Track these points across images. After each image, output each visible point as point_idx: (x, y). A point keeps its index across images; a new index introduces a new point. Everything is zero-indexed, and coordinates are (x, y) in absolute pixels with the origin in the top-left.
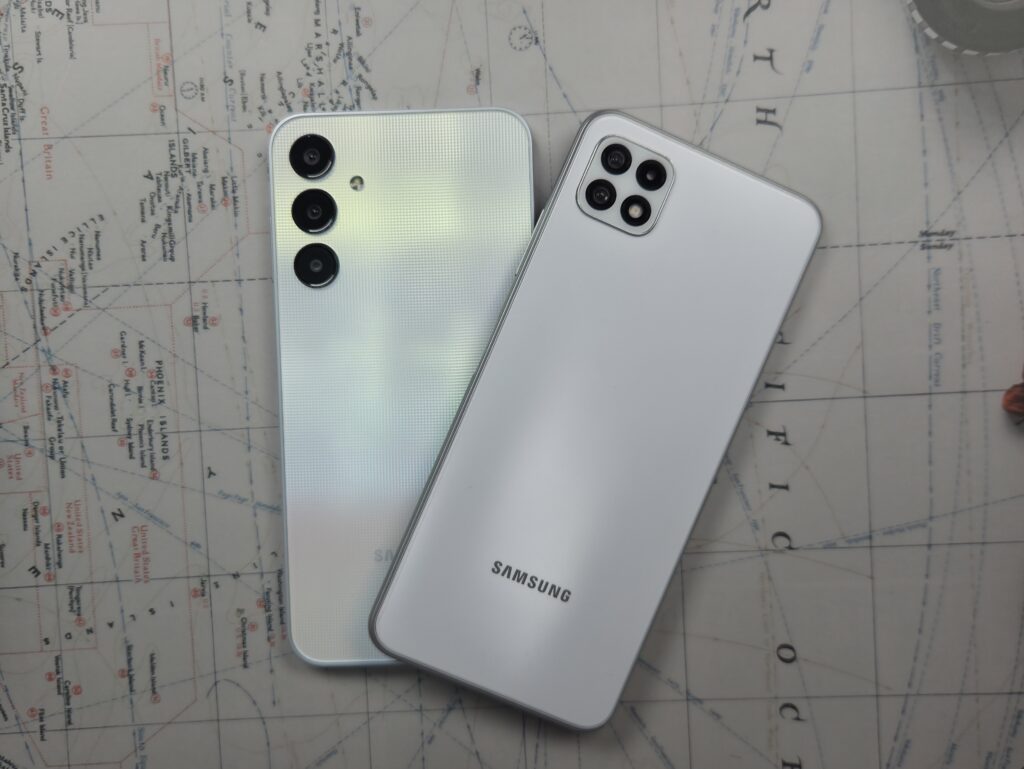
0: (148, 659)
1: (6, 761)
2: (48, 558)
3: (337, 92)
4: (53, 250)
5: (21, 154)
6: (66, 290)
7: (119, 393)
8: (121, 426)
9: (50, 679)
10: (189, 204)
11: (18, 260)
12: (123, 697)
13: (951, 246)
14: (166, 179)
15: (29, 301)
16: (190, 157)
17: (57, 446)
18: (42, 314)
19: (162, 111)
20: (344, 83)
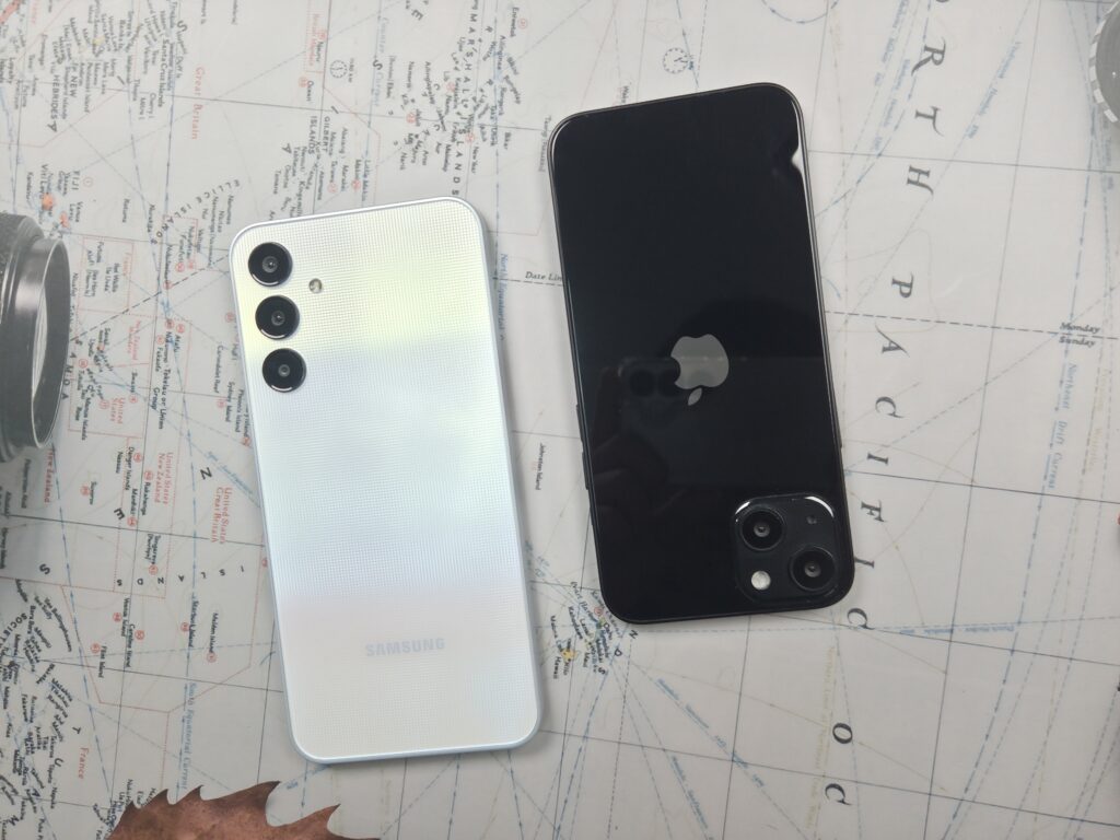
0: (211, 618)
1: (66, 692)
2: (134, 503)
3: (482, 90)
4: (187, 208)
5: (172, 110)
6: (193, 248)
7: (226, 356)
8: (224, 389)
9: (117, 620)
10: (321, 181)
11: (153, 212)
12: (181, 650)
13: (1093, 343)
14: (303, 154)
15: (158, 254)
16: (329, 136)
17: (160, 396)
18: (167, 268)
19: (309, 87)
20: (490, 82)
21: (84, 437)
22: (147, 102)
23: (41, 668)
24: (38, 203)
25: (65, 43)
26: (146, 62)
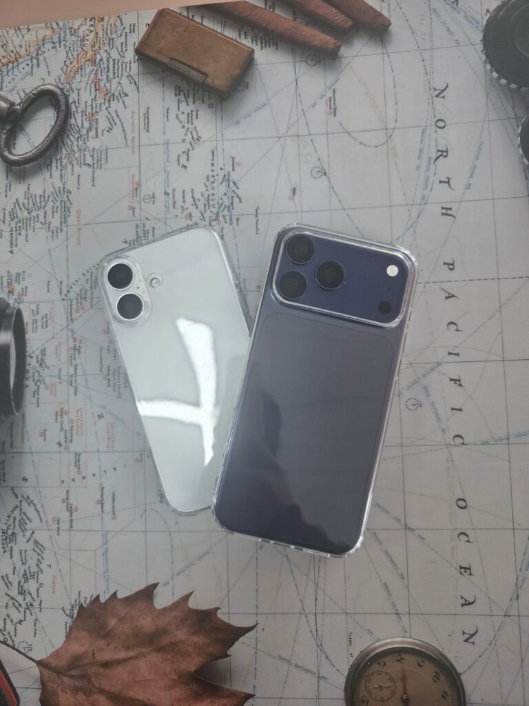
0: (111, 495)
1: (41, 545)
2: (66, 438)
3: (222, 199)
4: (78, 280)
5: (67, 233)
6: (83, 300)
7: (105, 352)
8: (105, 369)
9: (63, 502)
11: (62, 285)
12: (99, 515)
14: (134, 243)
15: (66, 305)
16: (146, 232)
17: (74, 379)
18: (71, 312)
19: (134, 210)
20: (225, 194)
21: (38, 406)
22: (55, 231)
23: (28, 534)
24: (6, 290)
25: (14, 211)
26: (53, 212)
